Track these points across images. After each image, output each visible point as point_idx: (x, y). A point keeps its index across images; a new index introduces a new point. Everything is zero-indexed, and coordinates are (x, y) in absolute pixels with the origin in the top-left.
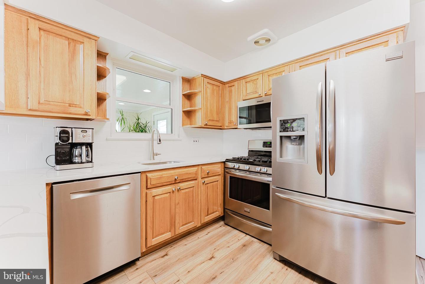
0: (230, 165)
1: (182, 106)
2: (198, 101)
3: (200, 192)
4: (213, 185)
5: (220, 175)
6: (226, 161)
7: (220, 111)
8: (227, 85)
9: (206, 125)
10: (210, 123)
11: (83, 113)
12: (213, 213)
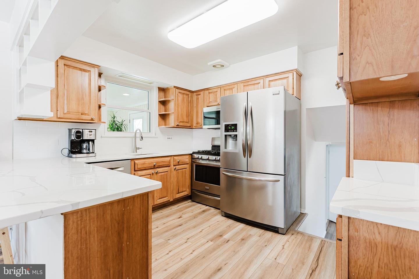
0: (196, 156)
1: (158, 111)
2: (172, 106)
3: (172, 176)
4: (182, 171)
5: (188, 164)
6: (193, 154)
7: (189, 115)
8: (195, 94)
9: (178, 125)
10: (181, 124)
11: (90, 119)
12: (182, 192)
